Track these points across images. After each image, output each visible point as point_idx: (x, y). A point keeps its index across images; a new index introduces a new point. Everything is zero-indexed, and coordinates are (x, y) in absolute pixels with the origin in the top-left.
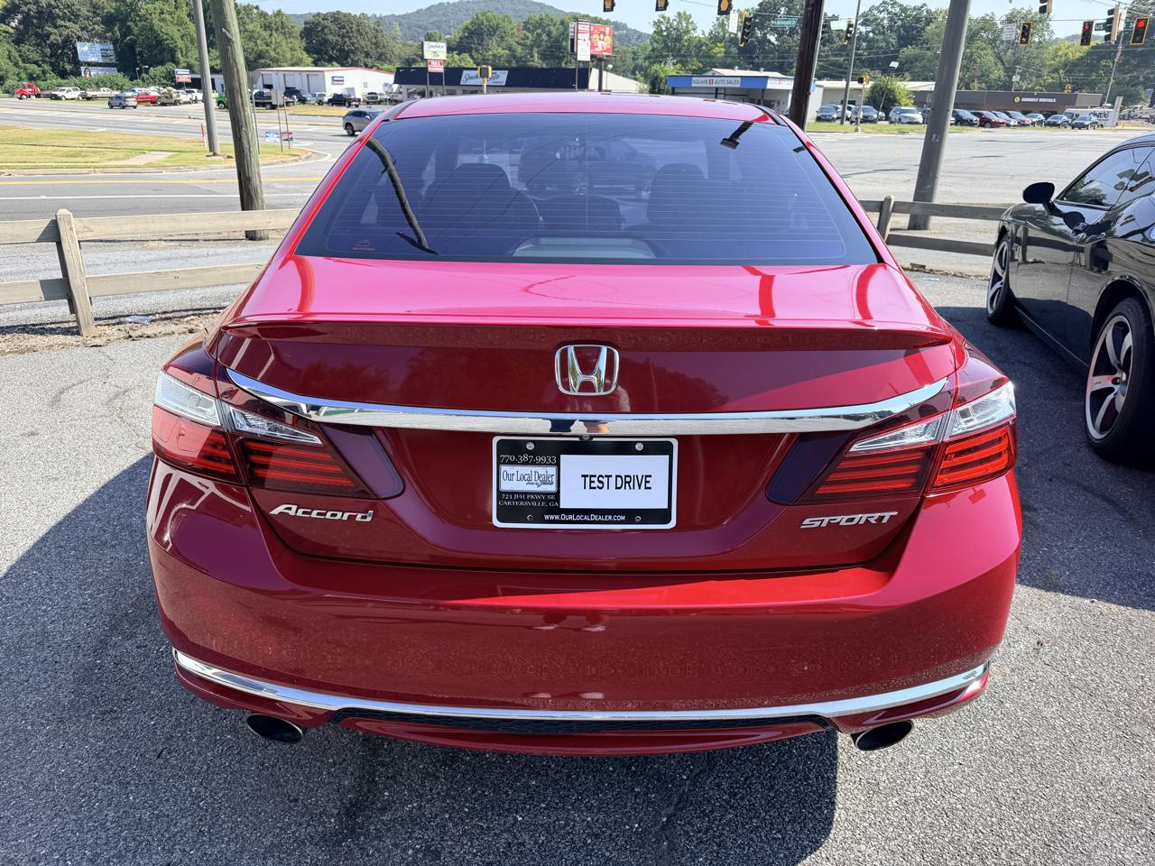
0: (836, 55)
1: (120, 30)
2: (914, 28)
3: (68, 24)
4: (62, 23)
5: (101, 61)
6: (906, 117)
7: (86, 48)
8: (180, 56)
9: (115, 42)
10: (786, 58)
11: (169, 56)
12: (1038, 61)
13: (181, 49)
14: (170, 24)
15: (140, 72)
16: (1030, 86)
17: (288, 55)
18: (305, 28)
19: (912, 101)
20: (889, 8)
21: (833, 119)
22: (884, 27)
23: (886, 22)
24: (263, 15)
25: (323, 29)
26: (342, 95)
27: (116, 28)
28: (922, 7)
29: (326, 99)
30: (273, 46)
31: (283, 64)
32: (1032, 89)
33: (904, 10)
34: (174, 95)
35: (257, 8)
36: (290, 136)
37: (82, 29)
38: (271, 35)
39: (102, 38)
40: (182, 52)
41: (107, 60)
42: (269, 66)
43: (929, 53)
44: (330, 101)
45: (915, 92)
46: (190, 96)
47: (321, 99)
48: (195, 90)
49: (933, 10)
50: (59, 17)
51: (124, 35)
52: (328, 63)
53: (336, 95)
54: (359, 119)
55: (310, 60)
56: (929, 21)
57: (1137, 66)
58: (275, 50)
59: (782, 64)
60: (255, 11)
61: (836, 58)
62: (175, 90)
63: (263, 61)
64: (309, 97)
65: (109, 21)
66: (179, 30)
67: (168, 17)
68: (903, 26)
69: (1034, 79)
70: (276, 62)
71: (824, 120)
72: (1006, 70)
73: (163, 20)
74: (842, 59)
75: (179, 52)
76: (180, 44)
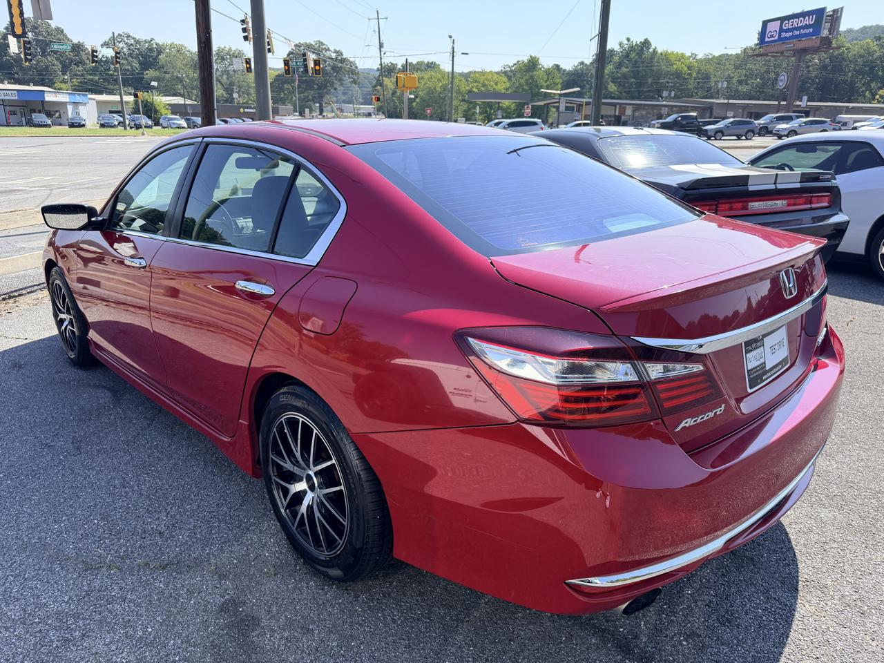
0: (91, 75)
2: (150, 56)
6: (174, 124)
10: (45, 75)
12: (245, 84)
16: (245, 101)
19: (170, 112)
20: (125, 39)
21: (115, 125)
22: (125, 54)
23: (125, 50)
28: (151, 41)
32: (247, 103)
33: (138, 42)
43: (167, 76)
45: (170, 105)
49: (161, 44)
56: (160, 52)
57: (306, 89)
59: (43, 80)
61: (91, 77)
68: (140, 54)
69: (246, 96)
71: (108, 127)
72: (225, 89)
74: (97, 78)
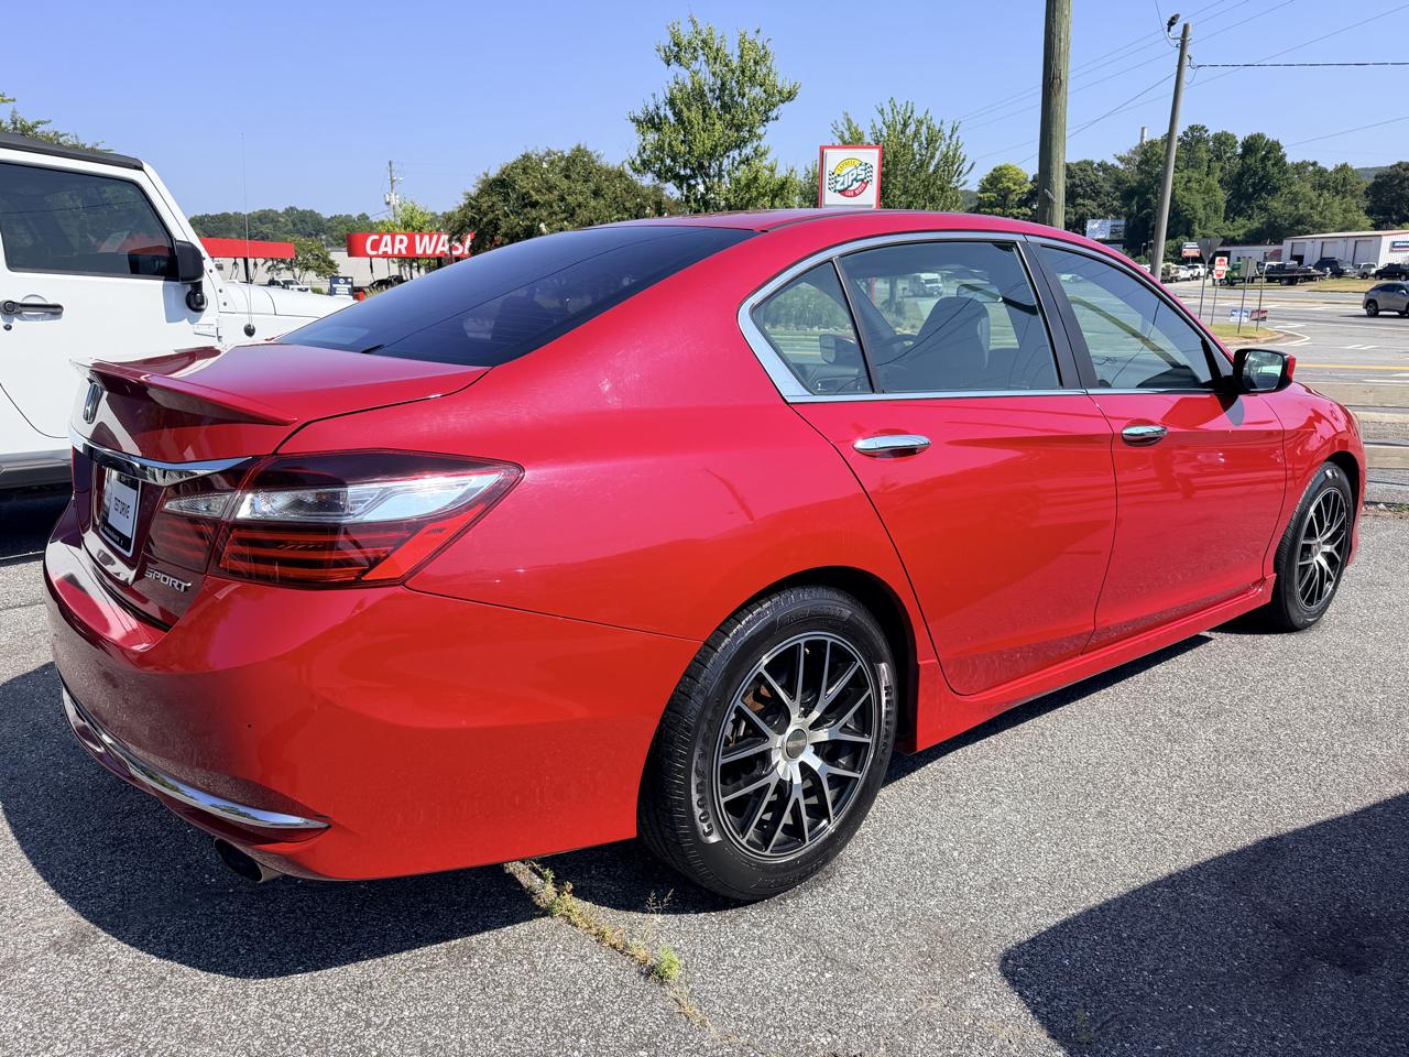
1: (1137, 203)
3: (1087, 202)
4: (1081, 201)
5: (1108, 238)
7: (1096, 226)
8: (1196, 228)
9: (1129, 217)
11: (1184, 229)
13: (1200, 220)
14: (1194, 192)
15: (1146, 248)
17: (1339, 219)
18: (1374, 184)
24: (1322, 172)
25: (1401, 182)
26: (1399, 265)
27: (1134, 202)
29: (1373, 271)
30: (1319, 209)
31: (1328, 230)
34: (1173, 272)
35: (1314, 164)
36: (1262, 315)
37: (1099, 206)
38: (1320, 195)
39: (1117, 214)
40: (1199, 224)
41: (1115, 237)
42: (1308, 233)
44: (1378, 272)
46: (1191, 272)
47: (1366, 270)
48: (1200, 265)
50: (1079, 195)
51: (1140, 209)
52: (1398, 225)
53: (1391, 266)
54: (1390, 294)
55: (1370, 222)
58: (1321, 213)
60: (1311, 168)
62: (1175, 266)
63: (1300, 227)
64: (1348, 269)
65: (1128, 195)
66: (1203, 199)
67: (1194, 185)
70: (1320, 228)
73: (1188, 189)
75: (1196, 224)
76: (1201, 214)
